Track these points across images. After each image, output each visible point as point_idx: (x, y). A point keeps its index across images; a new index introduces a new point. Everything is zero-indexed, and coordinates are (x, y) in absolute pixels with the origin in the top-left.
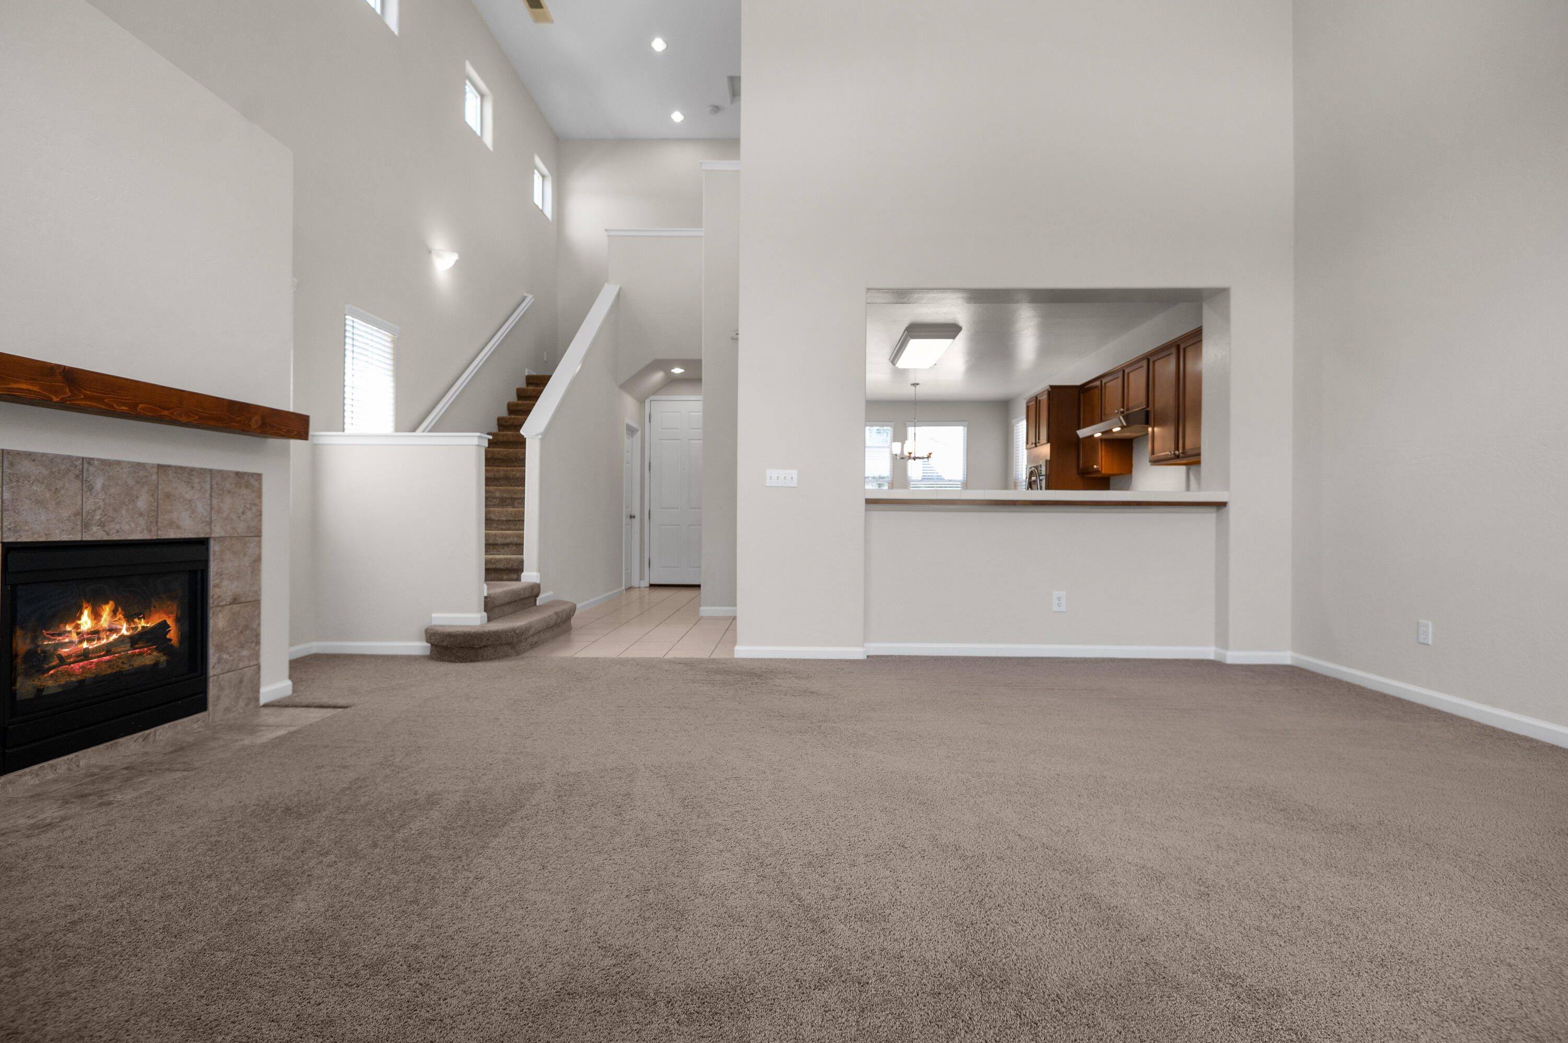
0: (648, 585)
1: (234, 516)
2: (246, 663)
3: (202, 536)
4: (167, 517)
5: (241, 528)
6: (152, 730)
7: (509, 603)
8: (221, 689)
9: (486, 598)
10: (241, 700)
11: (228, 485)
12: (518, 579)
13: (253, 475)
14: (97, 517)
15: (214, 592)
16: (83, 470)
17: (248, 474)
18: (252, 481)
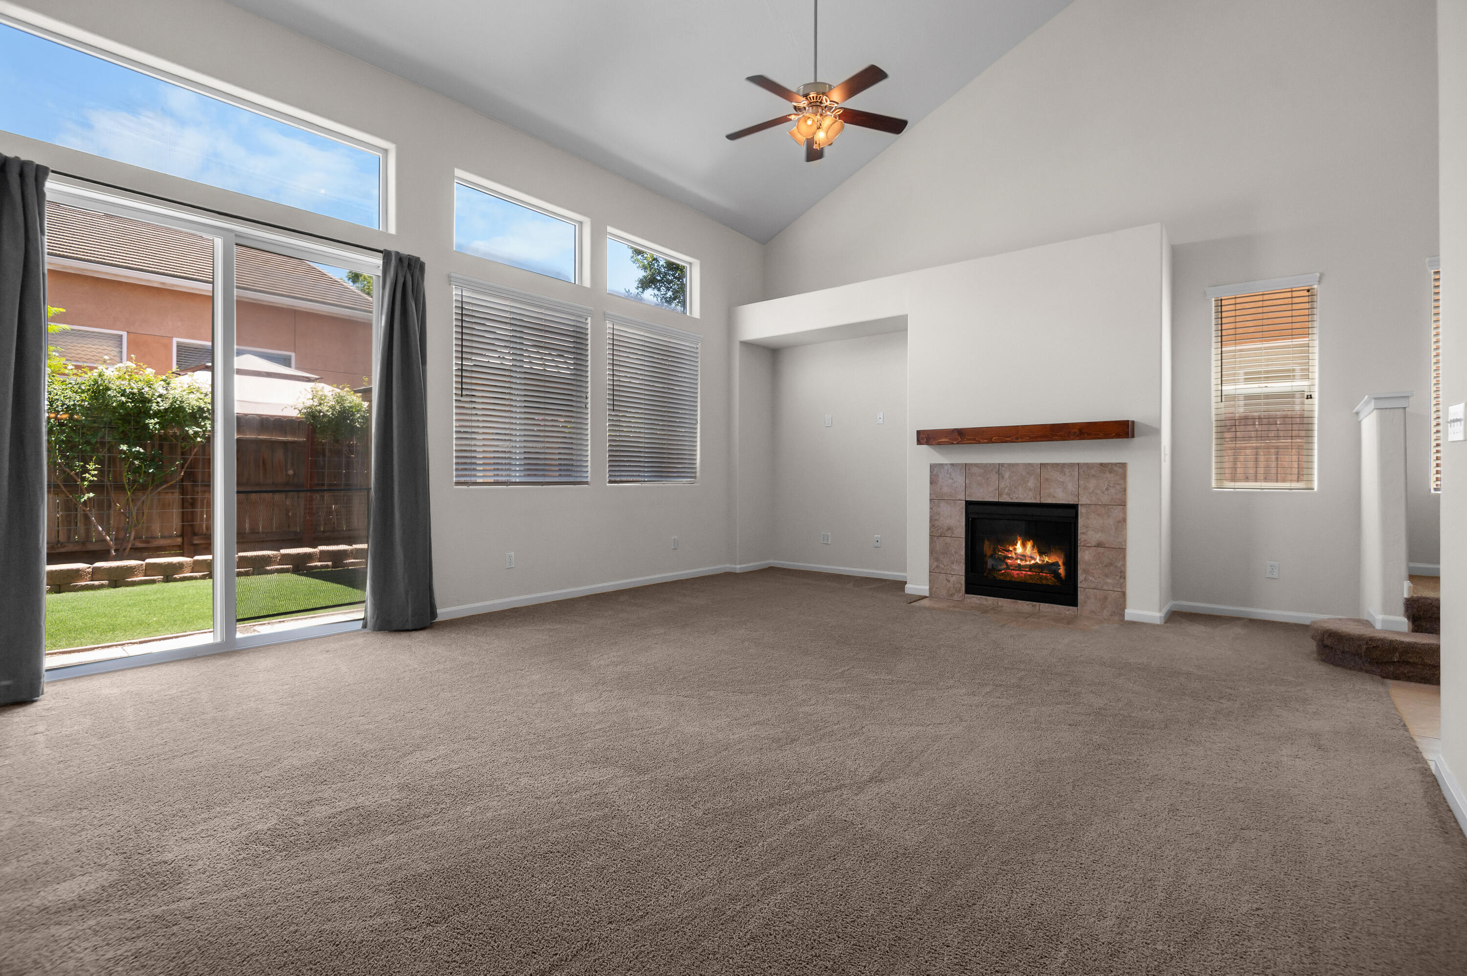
1: (1099, 492)
2: (1111, 588)
3: (1073, 503)
4: (1046, 491)
5: (1105, 499)
8: (1089, 597)
9: (1406, 599)
10: (1105, 611)
11: (1093, 472)
13: (1116, 464)
14: (1006, 491)
15: (1081, 537)
16: (999, 468)
17: (1112, 464)
18: (1116, 468)
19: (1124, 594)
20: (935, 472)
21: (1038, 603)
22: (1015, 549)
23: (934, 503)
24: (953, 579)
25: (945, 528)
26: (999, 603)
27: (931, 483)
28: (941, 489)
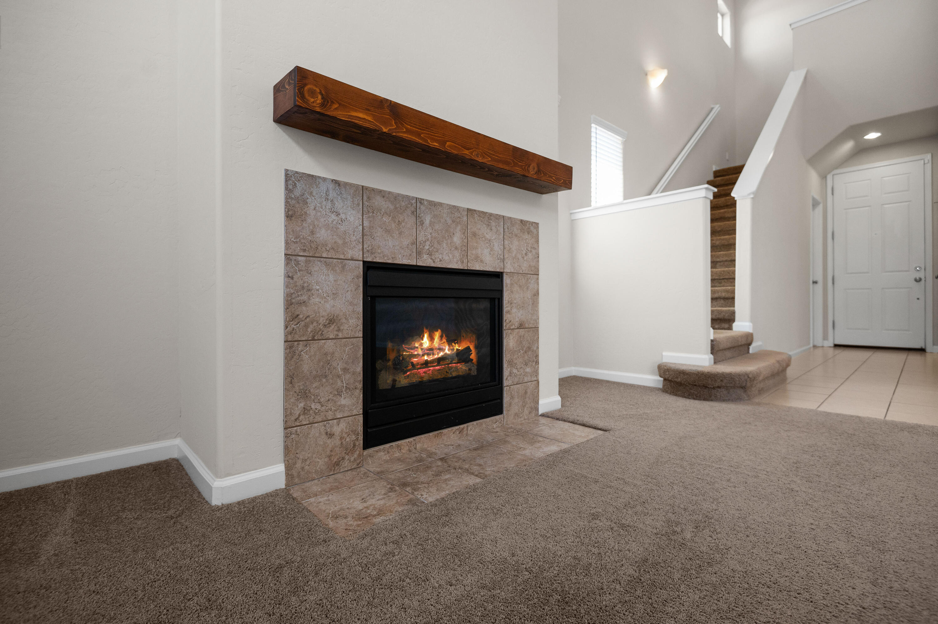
0: (832, 345)
1: (520, 256)
2: (529, 379)
3: (498, 270)
4: (474, 252)
5: (525, 267)
6: (465, 425)
7: (729, 349)
8: (512, 397)
9: (712, 341)
10: (526, 409)
11: (515, 230)
12: (730, 328)
13: (532, 223)
14: (427, 247)
15: (506, 317)
16: (417, 208)
17: (529, 223)
18: (532, 229)
19: (537, 383)
20: (297, 192)
22: (421, 345)
23: (291, 262)
25: (322, 321)
27: (289, 216)
28: (312, 233)
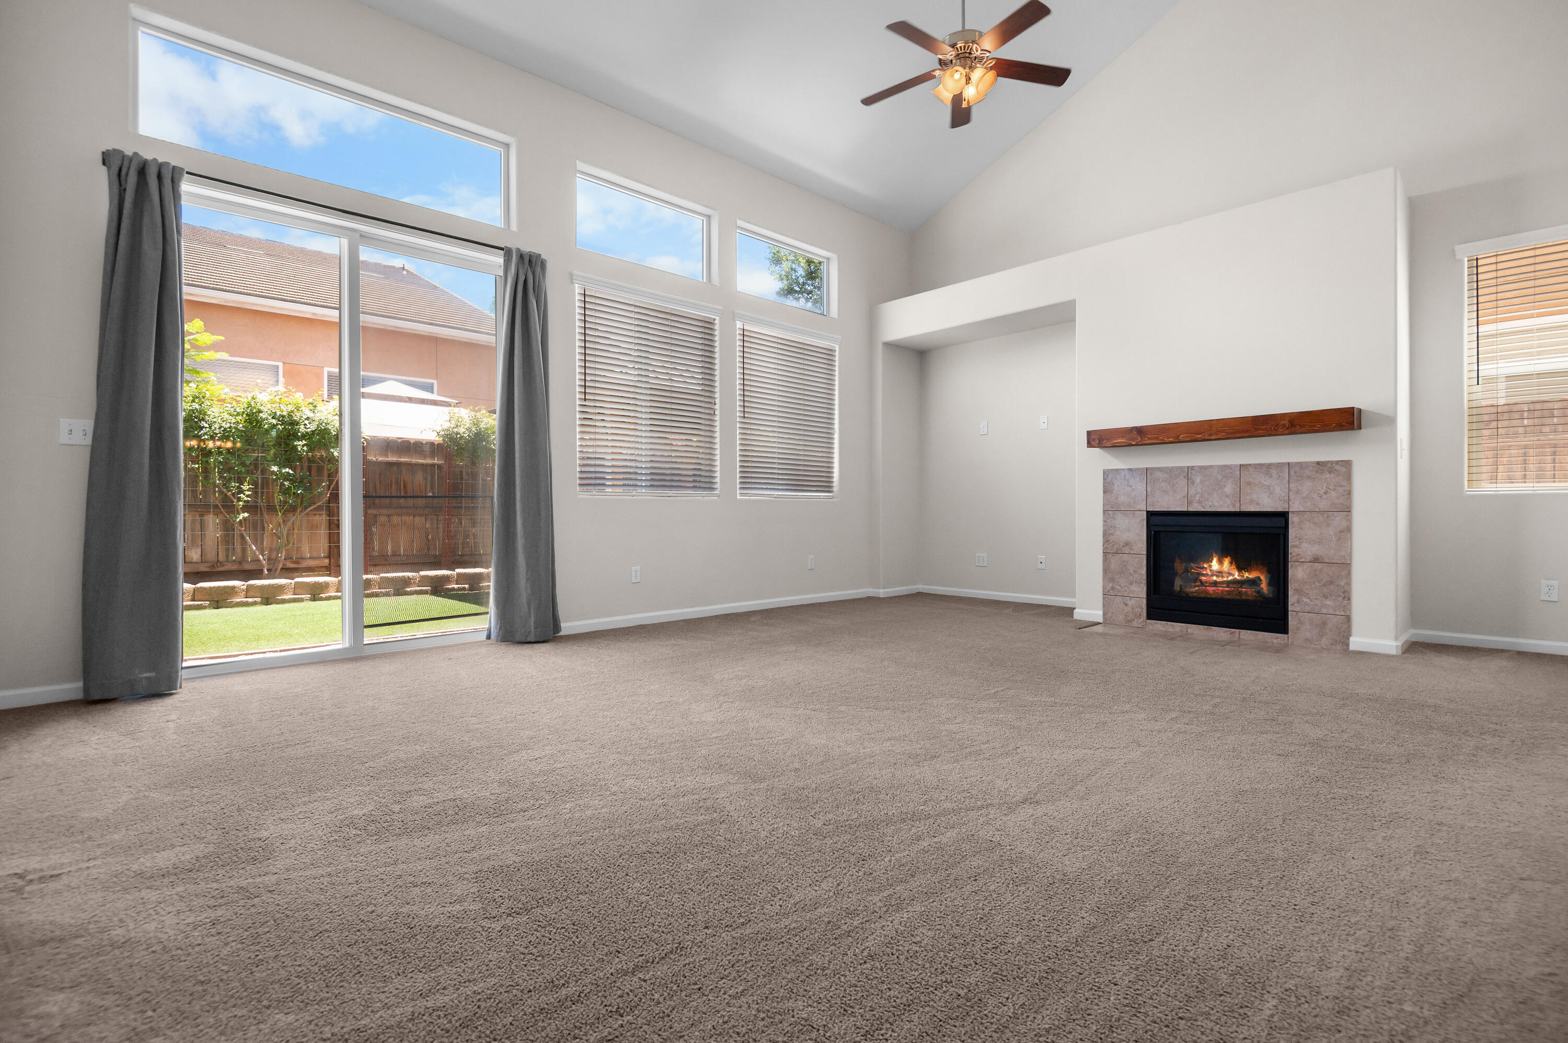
1: (1315, 496)
2: (1331, 611)
3: (1281, 510)
4: (1248, 497)
5: (1323, 505)
8: (1301, 623)
10: (1324, 639)
11: (1307, 472)
13: (1337, 462)
14: (1197, 498)
15: (1293, 551)
16: (1188, 473)
17: (1332, 462)
18: (1337, 467)
19: (1348, 619)
20: (1109, 479)
21: (1237, 630)
22: (1210, 566)
23: (1109, 515)
24: (1131, 602)
25: (1122, 544)
26: (1189, 631)
27: (1105, 492)
28: (1117, 498)
